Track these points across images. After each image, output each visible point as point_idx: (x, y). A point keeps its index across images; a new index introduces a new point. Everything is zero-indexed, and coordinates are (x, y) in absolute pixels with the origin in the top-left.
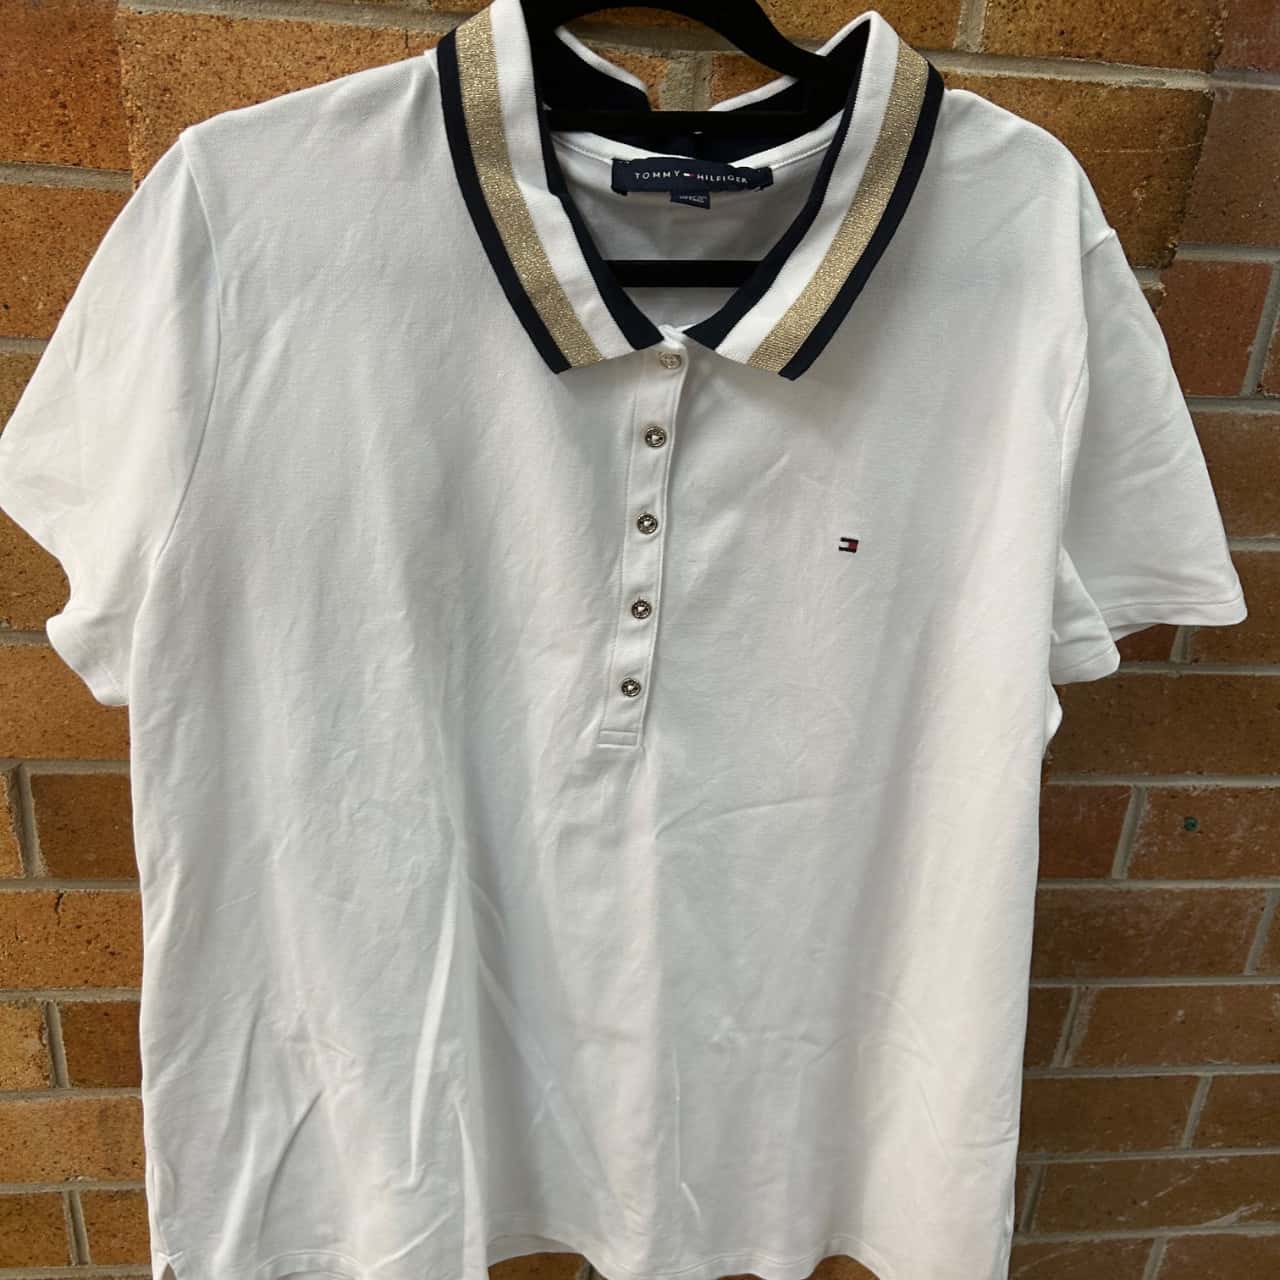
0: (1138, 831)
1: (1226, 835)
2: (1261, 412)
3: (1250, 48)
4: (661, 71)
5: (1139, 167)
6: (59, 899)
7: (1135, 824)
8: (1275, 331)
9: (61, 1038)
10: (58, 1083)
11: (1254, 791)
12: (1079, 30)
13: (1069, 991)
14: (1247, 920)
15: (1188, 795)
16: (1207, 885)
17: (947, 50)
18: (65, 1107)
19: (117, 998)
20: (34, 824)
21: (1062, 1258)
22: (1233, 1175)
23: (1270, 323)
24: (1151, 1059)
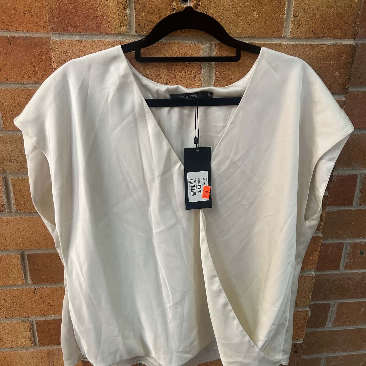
0: (347, 255)
3: (364, 32)
4: (201, 48)
5: (337, 66)
6: (35, 290)
7: (346, 253)
9: (36, 331)
10: (35, 345)
12: (317, 30)
13: (330, 304)
15: (361, 245)
17: (281, 37)
18: (37, 352)
19: (52, 318)
20: (28, 268)
24: (355, 323)
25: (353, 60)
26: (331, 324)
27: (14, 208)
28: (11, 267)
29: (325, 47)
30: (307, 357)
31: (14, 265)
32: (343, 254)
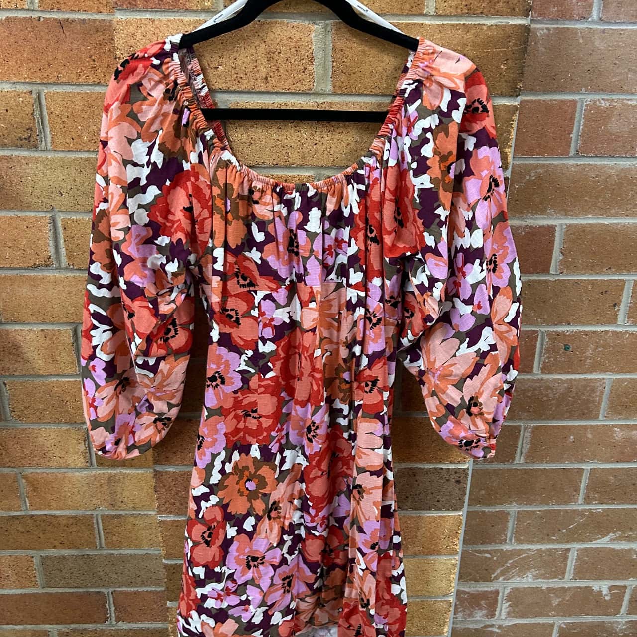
0: (544, 351)
1: (584, 353)
2: (579, 163)
3: (558, 11)
4: (312, 29)
5: (502, 56)
7: (542, 347)
8: (581, 127)
10: (91, 465)
11: (594, 332)
12: (473, 4)
13: (520, 426)
14: (598, 393)
15: (565, 335)
16: (578, 376)
17: (422, 15)
18: (94, 476)
21: (528, 557)
22: (605, 518)
23: (579, 124)
24: (560, 460)
25: (526, 48)
26: (522, 458)
27: (64, 262)
28: (60, 347)
29: (485, 28)
30: (487, 509)
31: (63, 344)
32: (538, 350)
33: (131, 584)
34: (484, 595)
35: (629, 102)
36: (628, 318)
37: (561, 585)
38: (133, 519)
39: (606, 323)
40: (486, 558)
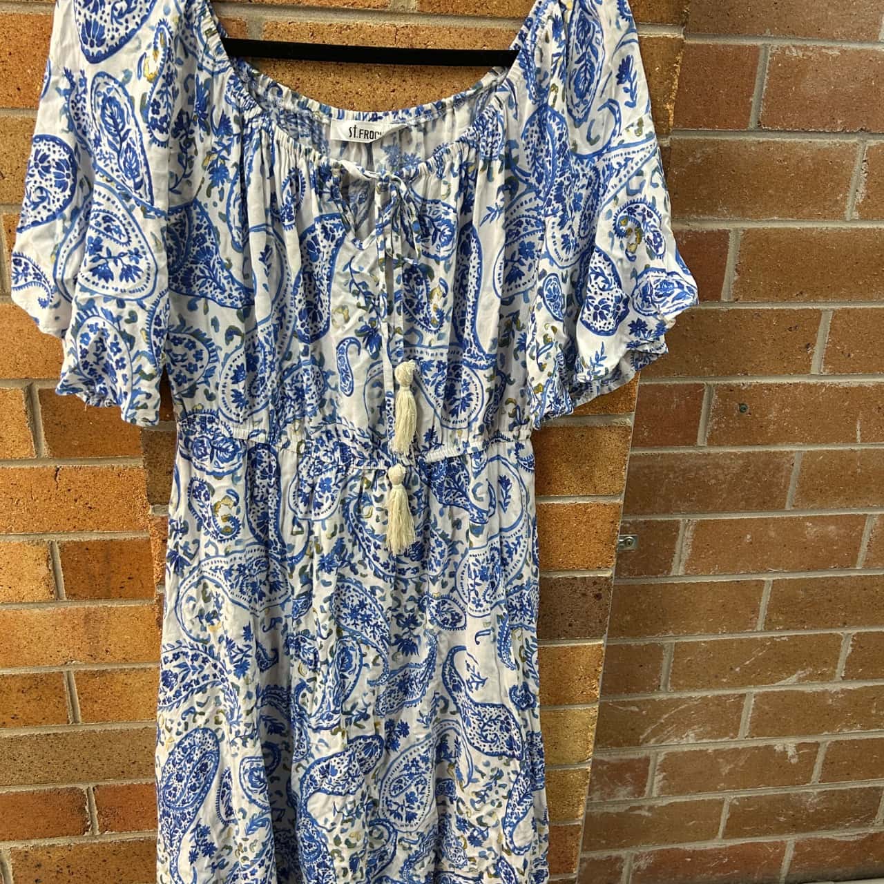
0: (711, 414)
1: (766, 415)
2: (761, 140)
6: (57, 471)
7: (709, 409)
8: (765, 88)
9: (60, 566)
10: (58, 597)
11: (780, 386)
13: (678, 522)
14: (784, 473)
15: (740, 390)
16: (757, 449)
18: (63, 613)
19: (94, 538)
20: (41, 422)
21: (689, 709)
22: (792, 649)
23: (762, 83)
24: (733, 570)
26: (682, 568)
28: (6, 417)
30: (633, 642)
31: (11, 412)
32: (703, 412)
33: (122, 774)
34: (629, 766)
35: (830, 52)
36: (826, 364)
37: (732, 746)
38: (123, 677)
39: (795, 372)
40: (632, 712)
